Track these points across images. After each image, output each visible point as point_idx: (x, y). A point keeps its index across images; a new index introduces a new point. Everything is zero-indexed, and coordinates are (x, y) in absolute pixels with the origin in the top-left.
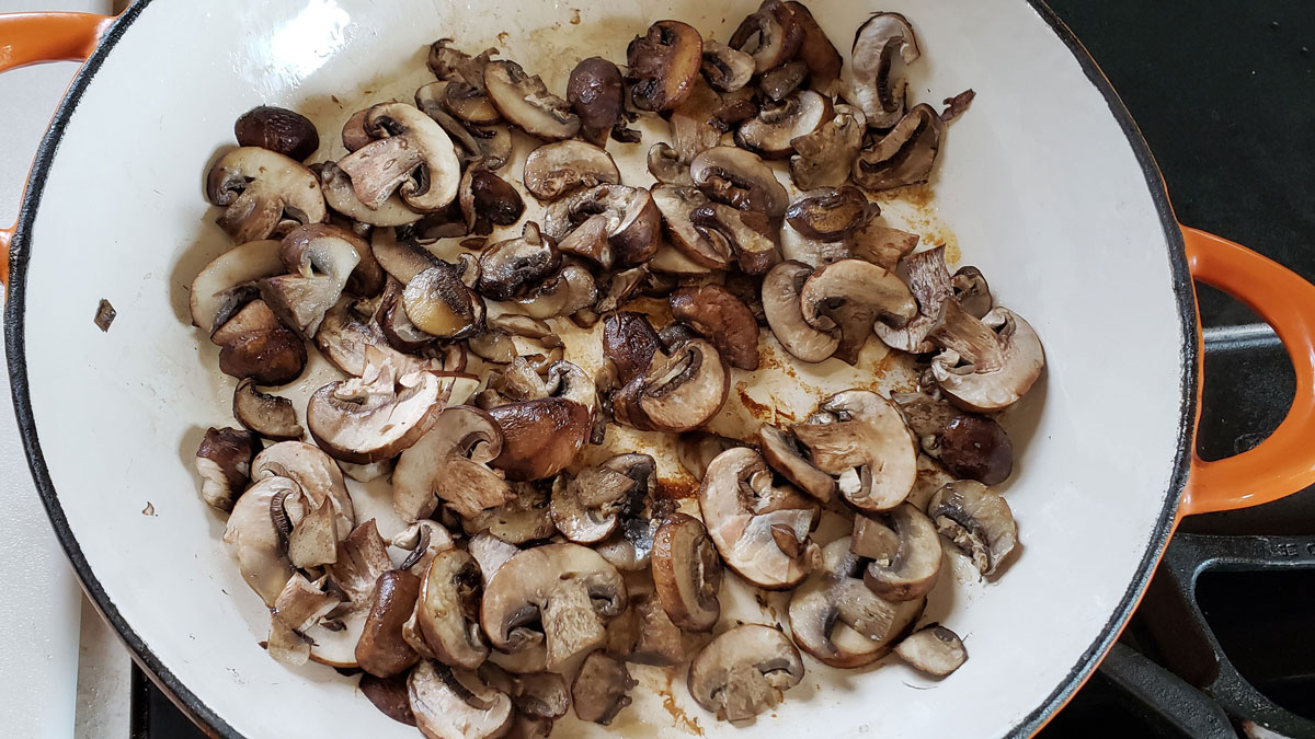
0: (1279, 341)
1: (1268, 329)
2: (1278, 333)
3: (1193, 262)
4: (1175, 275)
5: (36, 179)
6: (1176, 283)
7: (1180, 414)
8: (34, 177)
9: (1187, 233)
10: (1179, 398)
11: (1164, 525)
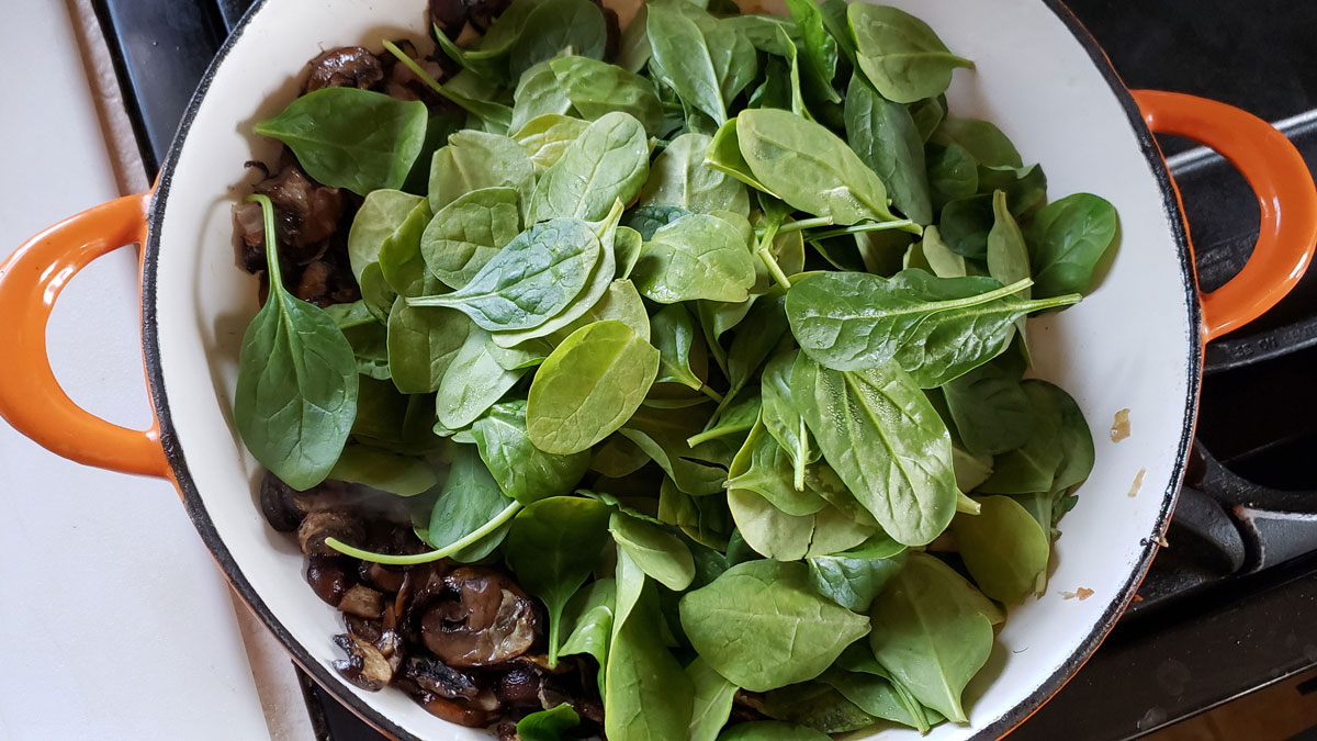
0: (1220, 157)
1: (1208, 150)
2: (1217, 151)
3: (1149, 119)
4: (1139, 138)
5: (156, 376)
6: (1143, 145)
7: (1179, 260)
8: (153, 374)
9: (1138, 96)
10: (1174, 246)
11: (1196, 362)
